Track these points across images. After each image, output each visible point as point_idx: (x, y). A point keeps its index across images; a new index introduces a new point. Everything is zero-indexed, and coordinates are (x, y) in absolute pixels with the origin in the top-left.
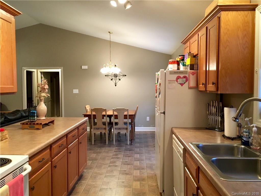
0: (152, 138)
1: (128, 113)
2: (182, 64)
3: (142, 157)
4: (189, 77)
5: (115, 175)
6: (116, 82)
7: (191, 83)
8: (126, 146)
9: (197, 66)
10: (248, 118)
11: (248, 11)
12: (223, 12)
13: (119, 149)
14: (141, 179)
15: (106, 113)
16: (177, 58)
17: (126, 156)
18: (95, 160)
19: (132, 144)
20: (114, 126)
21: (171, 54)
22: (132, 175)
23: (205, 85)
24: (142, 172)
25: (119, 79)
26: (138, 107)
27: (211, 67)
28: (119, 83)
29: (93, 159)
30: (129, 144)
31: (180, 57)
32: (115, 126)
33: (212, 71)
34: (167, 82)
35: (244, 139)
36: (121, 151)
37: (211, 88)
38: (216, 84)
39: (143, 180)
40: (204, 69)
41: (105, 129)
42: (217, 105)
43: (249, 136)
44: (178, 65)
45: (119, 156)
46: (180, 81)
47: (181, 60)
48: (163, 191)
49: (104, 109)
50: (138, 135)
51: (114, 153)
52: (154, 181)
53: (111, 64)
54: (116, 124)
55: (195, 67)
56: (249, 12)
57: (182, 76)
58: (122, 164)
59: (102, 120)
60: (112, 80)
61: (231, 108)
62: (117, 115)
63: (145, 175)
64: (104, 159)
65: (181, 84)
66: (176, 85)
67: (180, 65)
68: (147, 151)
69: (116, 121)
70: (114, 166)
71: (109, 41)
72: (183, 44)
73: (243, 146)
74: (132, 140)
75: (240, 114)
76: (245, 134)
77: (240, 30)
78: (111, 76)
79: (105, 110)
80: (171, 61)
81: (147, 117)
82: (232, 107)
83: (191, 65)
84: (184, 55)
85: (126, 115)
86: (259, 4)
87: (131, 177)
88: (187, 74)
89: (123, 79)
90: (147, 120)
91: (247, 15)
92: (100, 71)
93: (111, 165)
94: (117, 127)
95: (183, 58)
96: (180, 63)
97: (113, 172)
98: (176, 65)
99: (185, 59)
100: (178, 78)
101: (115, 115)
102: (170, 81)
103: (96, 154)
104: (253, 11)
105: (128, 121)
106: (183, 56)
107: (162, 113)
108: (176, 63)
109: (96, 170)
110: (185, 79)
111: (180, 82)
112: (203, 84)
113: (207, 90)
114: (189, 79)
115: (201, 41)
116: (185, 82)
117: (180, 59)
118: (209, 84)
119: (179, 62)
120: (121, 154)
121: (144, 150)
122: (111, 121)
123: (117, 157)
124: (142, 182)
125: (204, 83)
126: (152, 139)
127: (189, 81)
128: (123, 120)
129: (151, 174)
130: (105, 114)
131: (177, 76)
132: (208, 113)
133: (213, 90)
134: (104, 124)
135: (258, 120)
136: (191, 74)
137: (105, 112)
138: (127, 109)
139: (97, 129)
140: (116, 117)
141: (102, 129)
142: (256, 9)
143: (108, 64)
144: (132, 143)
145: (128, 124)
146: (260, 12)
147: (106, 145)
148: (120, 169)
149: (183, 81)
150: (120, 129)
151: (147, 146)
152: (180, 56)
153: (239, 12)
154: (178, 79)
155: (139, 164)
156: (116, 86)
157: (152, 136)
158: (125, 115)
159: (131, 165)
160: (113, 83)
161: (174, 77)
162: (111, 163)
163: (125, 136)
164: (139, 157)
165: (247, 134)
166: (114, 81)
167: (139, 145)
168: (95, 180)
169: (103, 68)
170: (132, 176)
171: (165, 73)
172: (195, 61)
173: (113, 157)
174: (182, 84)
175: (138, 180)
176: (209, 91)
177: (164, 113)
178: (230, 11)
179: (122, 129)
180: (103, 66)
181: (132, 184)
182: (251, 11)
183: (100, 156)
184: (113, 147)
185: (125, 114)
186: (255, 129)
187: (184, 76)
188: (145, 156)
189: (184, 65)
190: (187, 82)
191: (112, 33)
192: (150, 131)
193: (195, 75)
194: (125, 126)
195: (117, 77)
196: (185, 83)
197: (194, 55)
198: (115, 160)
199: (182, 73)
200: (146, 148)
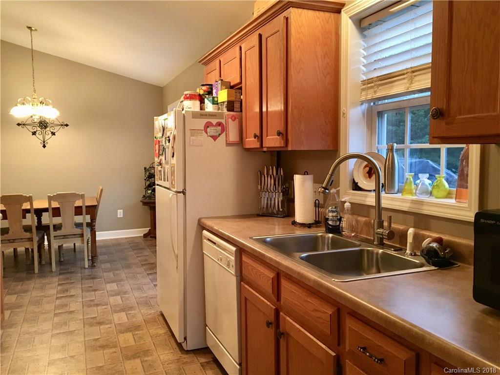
0: (133, 250)
1: (84, 202)
2: (209, 101)
3: (123, 287)
4: (227, 124)
5: (75, 331)
6: (44, 139)
7: (230, 135)
8: (83, 270)
9: (239, 105)
10: (335, 189)
11: (330, 13)
12: (294, 9)
13: (68, 279)
14: (133, 328)
15: (31, 205)
16: (198, 89)
17: (88, 291)
18: (16, 309)
19: (95, 266)
20: (53, 233)
21: (162, 86)
22: (111, 323)
23: (260, 138)
24: (131, 315)
25: (52, 133)
26: (102, 190)
27: (271, 105)
28: (52, 141)
29: (13, 307)
30: (89, 266)
31: (204, 88)
32: (54, 231)
33: (275, 112)
34: (188, 133)
35: (330, 223)
36: (74, 282)
37: (272, 141)
38: (284, 134)
39: (137, 328)
40: (257, 110)
41: (31, 240)
42: (275, 174)
43: (337, 217)
44: (202, 102)
45: (73, 292)
46: (211, 131)
47: (207, 93)
48: (185, 339)
49: (25, 196)
50: (102, 247)
51: (59, 288)
52: (160, 326)
53: (36, 97)
54: (57, 227)
55: (237, 105)
56: (332, 13)
57: (214, 121)
58: (84, 307)
59: (21, 221)
60: (34, 133)
61: (304, 174)
62: (58, 208)
63: (140, 318)
64: (38, 302)
65: (212, 137)
66: (204, 138)
67: (204, 103)
68: (130, 275)
69: (57, 220)
70: (67, 314)
71: (29, 49)
72: (202, 64)
73: (331, 235)
74: (93, 259)
75: (331, 182)
76: (330, 214)
77: (318, 43)
78: (33, 124)
79: (30, 199)
80: (188, 94)
81: (119, 211)
82: (306, 173)
83: (228, 102)
84: (212, 85)
85: (81, 207)
86: (346, 3)
87: (110, 328)
88: (223, 119)
89: (61, 133)
90: (119, 216)
91: (329, 19)
92: (10, 113)
93: (57, 311)
94: (58, 233)
95: (210, 90)
96: (206, 99)
97: (69, 325)
98: (198, 103)
99: (214, 91)
100: (208, 125)
101: (53, 209)
102: (194, 131)
103: (17, 295)
104: (336, 14)
105: (84, 219)
106: (210, 87)
107: (180, 192)
108: (197, 98)
109: (26, 327)
110: (220, 127)
111: (211, 134)
112: (255, 136)
113: (264, 146)
114: (227, 128)
115: (247, 58)
116: (220, 133)
117: (204, 91)
118: (268, 135)
119: (203, 97)
120: (77, 288)
121: (123, 274)
122: (41, 222)
123: (68, 294)
124: (137, 332)
125: (258, 133)
126: (135, 251)
127: (226, 131)
128: (73, 219)
129: (150, 314)
130: (29, 207)
131: (205, 122)
132: (259, 188)
133: (279, 146)
134: (28, 229)
135: (348, 192)
136: (230, 120)
137: (29, 203)
138: (82, 195)
139: (10, 243)
140: (56, 212)
141: (23, 240)
142: (342, 10)
143: (30, 99)
144: (95, 264)
145: (85, 225)
146: (349, 16)
147: (36, 275)
148: (82, 317)
149: (217, 132)
150: (67, 238)
151: (129, 266)
152: (203, 85)
153: (317, 12)
154: (208, 127)
155: (120, 302)
156: (44, 146)
157: (131, 247)
158: (77, 208)
159: (104, 305)
160: (37, 141)
161: (201, 123)
162: (56, 307)
163: (73, 252)
164: (117, 288)
165: (335, 214)
166: (41, 137)
167: (111, 266)
168: (30, 347)
169: (16, 107)
170: (113, 325)
171: (183, 116)
172: (236, 95)
173: (59, 295)
174: (215, 138)
175: (128, 330)
176: (267, 147)
177: (184, 193)
178: (304, 8)
179: (71, 237)
180: (18, 103)
181: (117, 339)
182: (334, 14)
183: (27, 298)
184: (53, 276)
185: (76, 205)
186: (347, 205)
187: (217, 122)
188: (128, 284)
189: (214, 102)
190: (224, 134)
191: (36, 30)
192: (126, 238)
193: (237, 121)
194: (78, 231)
195: (46, 127)
196: (220, 135)
197: (232, 85)
198: (65, 301)
199: (215, 117)
200: (126, 271)
